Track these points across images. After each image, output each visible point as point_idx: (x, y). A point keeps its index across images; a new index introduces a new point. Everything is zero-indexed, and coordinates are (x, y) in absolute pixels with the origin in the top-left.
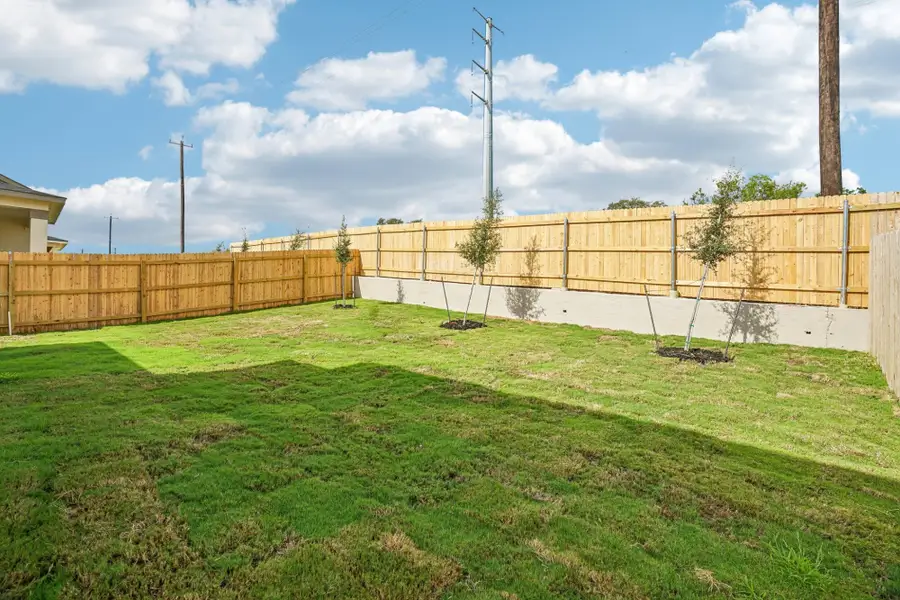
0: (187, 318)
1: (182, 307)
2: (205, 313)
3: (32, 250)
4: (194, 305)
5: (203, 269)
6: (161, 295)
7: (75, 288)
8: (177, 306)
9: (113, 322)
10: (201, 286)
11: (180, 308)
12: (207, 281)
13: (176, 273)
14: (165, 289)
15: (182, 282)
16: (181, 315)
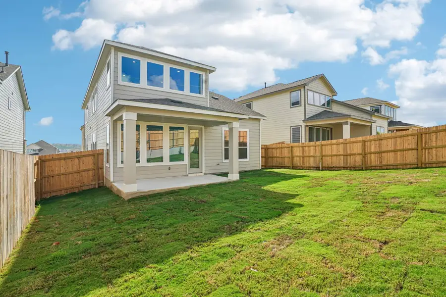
0: (387, 169)
1: (384, 163)
2: (398, 167)
3: (344, 138)
4: (392, 162)
5: (396, 141)
6: (373, 156)
7: (339, 153)
8: (381, 162)
9: (352, 168)
10: (395, 151)
11: (383, 164)
12: (398, 148)
13: (380, 144)
14: (375, 153)
15: (384, 149)
16: (384, 167)
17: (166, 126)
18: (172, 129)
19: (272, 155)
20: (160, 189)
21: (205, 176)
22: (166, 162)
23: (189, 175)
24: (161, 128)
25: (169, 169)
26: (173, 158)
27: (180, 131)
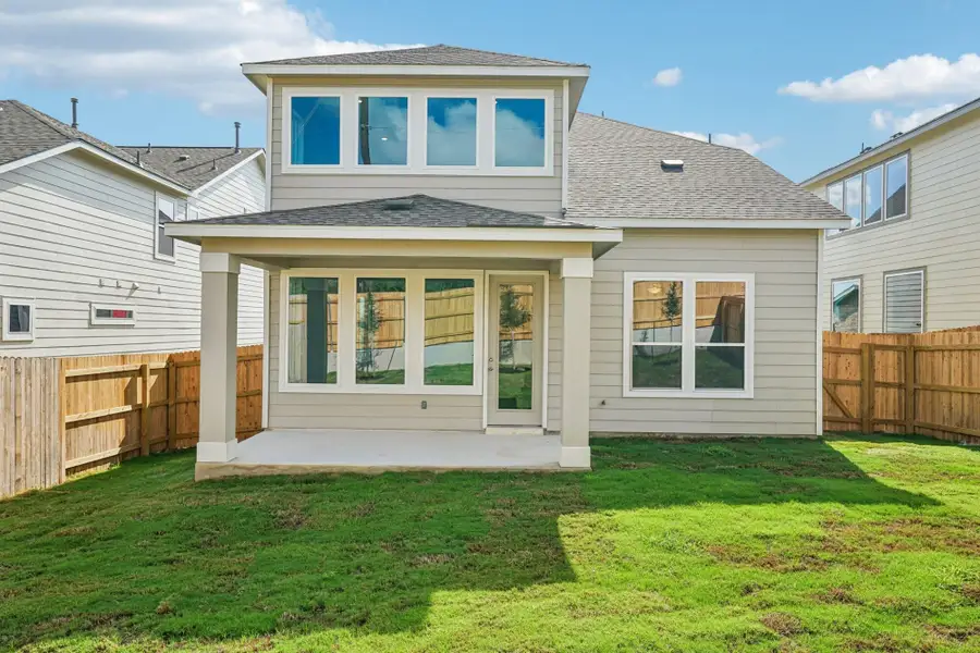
17: (415, 280)
18: (432, 285)
19: (933, 379)
20: (291, 463)
21: (548, 437)
22: (415, 384)
23: (490, 431)
24: (399, 285)
25: (424, 405)
26: (435, 375)
27: (461, 291)
